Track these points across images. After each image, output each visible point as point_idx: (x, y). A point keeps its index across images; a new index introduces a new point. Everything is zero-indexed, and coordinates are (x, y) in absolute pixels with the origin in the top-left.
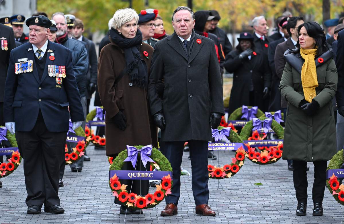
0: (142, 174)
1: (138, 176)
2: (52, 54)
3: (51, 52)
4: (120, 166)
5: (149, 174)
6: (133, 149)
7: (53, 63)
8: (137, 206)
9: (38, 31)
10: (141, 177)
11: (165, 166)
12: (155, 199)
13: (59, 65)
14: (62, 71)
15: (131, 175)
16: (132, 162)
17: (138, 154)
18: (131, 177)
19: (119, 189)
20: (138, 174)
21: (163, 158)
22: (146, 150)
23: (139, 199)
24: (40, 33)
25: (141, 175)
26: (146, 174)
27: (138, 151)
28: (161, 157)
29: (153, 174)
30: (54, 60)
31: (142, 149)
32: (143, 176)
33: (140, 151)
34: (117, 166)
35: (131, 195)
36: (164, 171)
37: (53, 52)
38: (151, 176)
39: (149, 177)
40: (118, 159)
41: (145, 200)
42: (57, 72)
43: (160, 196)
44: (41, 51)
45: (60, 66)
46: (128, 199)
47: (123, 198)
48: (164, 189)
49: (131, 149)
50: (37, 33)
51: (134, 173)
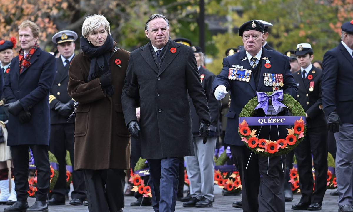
0: (273, 119)
1: (269, 122)
2: (268, 62)
3: (267, 60)
4: (250, 113)
5: (280, 119)
6: (263, 95)
7: (269, 71)
8: (268, 152)
9: (256, 37)
10: (272, 123)
11: (298, 111)
12: (287, 144)
13: (275, 73)
14: (279, 80)
15: (262, 121)
16: (263, 109)
17: (269, 100)
18: (261, 123)
19: (248, 135)
20: (269, 119)
21: (296, 103)
22: (277, 95)
23: (270, 144)
24: (258, 39)
25: (272, 121)
26: (277, 119)
27: (269, 97)
28: (293, 102)
29: (284, 119)
30: (270, 68)
31: (273, 94)
32: (274, 121)
33: (271, 97)
34: (247, 112)
35: (262, 141)
36: (296, 116)
37: (269, 59)
38: (283, 121)
39: (281, 122)
40: (248, 106)
41: (276, 145)
42: (273, 81)
43: (292, 141)
44: (256, 59)
45: (277, 74)
46: (258, 144)
47: (253, 144)
48: (297, 134)
49: (262, 96)
50: (255, 40)
51: (264, 120)
